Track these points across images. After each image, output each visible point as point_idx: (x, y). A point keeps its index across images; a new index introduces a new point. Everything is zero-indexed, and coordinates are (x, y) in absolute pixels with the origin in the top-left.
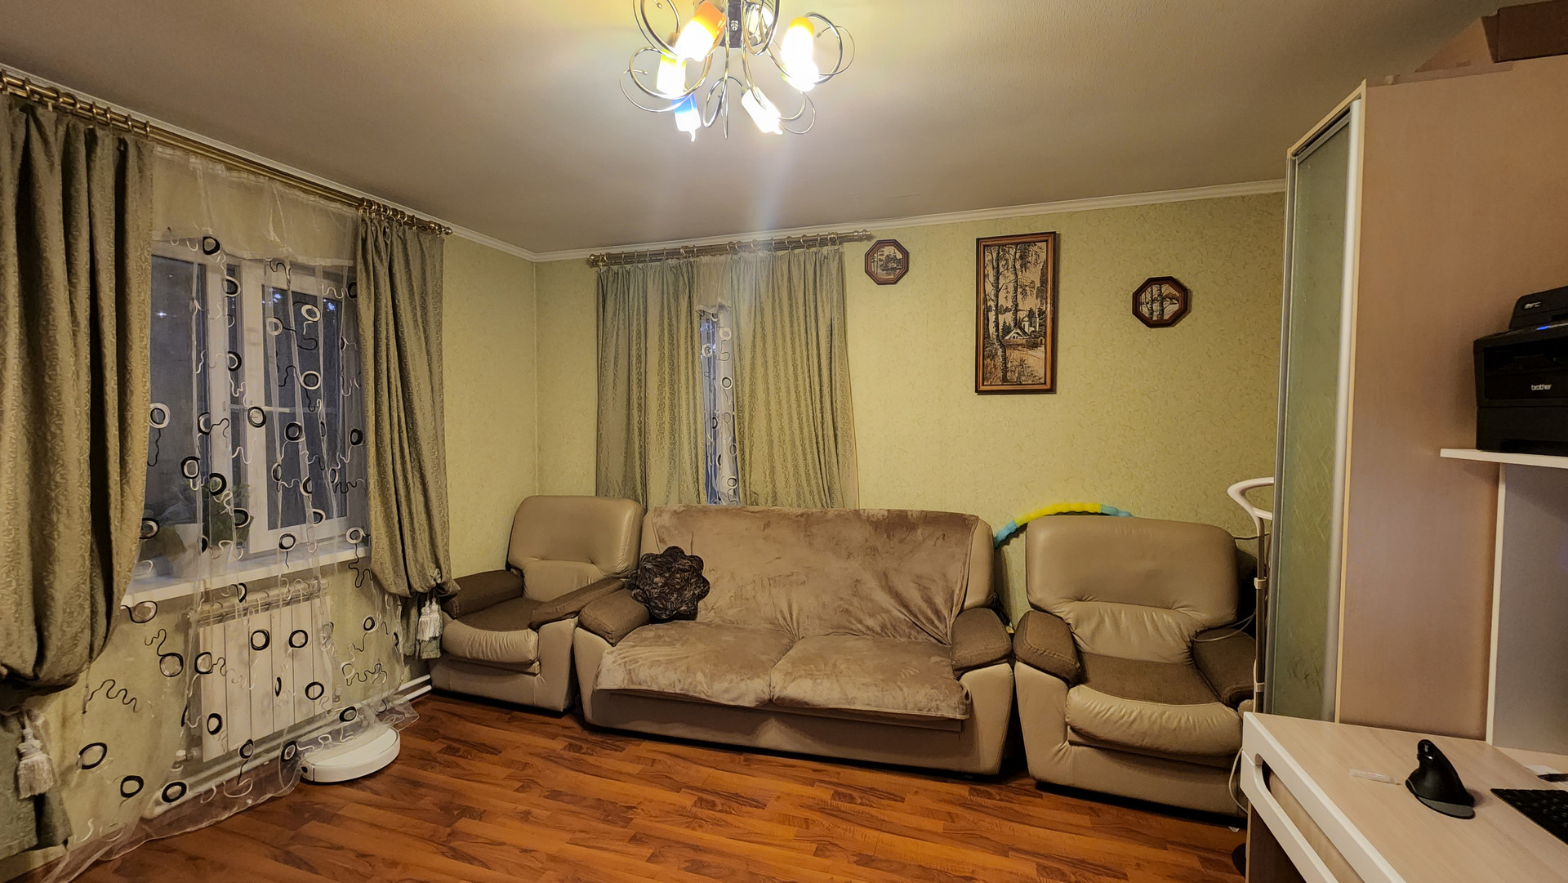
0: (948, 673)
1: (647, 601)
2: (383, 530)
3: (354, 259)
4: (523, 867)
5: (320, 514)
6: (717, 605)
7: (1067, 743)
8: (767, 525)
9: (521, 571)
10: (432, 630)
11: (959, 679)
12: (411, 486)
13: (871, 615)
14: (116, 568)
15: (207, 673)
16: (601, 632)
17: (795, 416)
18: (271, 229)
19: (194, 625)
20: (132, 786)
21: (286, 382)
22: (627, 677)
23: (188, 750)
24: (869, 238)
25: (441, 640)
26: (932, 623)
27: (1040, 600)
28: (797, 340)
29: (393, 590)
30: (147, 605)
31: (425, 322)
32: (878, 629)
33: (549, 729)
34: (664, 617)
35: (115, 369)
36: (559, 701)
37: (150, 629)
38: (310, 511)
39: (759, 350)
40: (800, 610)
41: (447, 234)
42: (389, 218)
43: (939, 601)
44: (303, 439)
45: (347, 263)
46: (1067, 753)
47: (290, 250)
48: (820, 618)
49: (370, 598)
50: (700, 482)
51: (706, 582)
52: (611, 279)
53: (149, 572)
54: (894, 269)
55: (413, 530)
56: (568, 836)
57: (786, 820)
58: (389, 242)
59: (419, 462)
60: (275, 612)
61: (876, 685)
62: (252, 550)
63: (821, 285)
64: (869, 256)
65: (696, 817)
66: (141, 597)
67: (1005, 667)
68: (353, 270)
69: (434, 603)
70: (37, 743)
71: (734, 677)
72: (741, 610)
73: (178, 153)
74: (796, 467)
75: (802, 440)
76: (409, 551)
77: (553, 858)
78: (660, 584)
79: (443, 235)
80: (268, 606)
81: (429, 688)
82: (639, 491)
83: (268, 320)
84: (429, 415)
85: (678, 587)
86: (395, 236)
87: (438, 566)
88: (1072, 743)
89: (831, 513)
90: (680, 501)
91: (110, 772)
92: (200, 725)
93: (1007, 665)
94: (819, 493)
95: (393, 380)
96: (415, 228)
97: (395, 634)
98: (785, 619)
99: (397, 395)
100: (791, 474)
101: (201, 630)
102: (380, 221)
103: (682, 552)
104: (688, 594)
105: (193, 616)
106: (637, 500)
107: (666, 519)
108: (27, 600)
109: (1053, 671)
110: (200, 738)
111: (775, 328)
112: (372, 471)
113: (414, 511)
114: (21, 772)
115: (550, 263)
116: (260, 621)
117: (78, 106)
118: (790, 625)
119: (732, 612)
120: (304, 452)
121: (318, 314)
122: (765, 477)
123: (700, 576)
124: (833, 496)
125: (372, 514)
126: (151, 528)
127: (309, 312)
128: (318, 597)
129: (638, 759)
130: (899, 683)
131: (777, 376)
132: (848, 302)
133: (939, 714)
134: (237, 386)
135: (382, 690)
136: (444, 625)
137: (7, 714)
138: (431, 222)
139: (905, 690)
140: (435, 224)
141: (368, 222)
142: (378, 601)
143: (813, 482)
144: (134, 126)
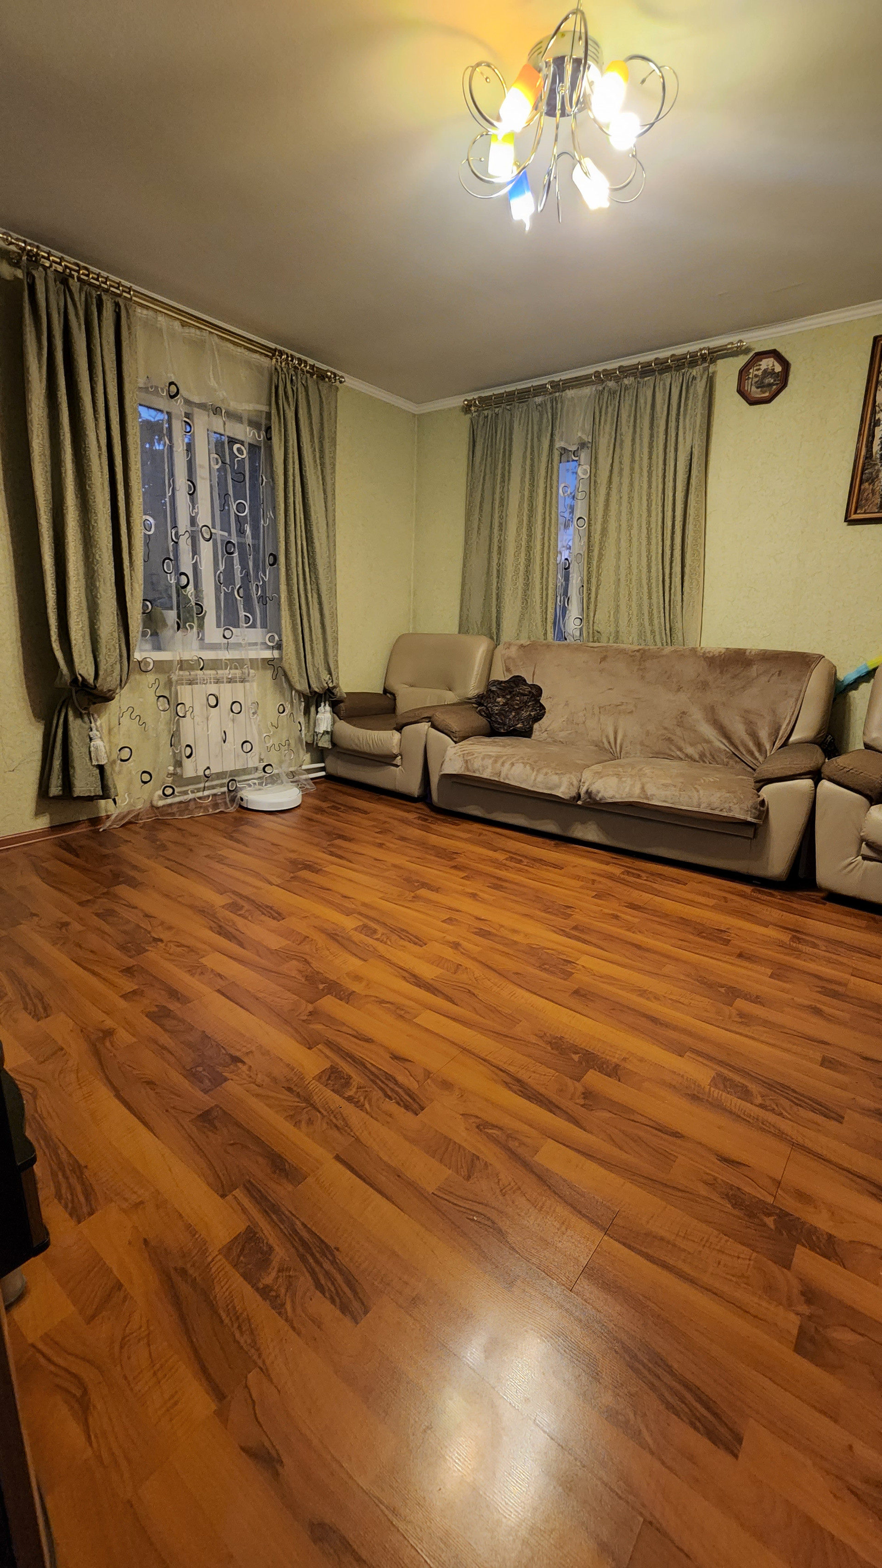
0: (750, 782)
1: (489, 716)
2: (291, 638)
3: (270, 405)
4: (375, 866)
5: (248, 617)
6: (551, 728)
7: (860, 858)
8: (604, 659)
9: (393, 695)
10: (325, 725)
11: (759, 790)
12: (311, 603)
13: (692, 745)
14: (131, 628)
15: (183, 717)
16: (446, 731)
17: (644, 554)
18: (211, 376)
19: (174, 684)
20: (146, 777)
21: (224, 504)
22: (464, 765)
23: (175, 768)
24: (747, 350)
25: (331, 734)
26: (752, 754)
27: (874, 740)
28: (654, 473)
29: (298, 687)
30: (148, 660)
31: (322, 464)
32: (697, 757)
33: (405, 807)
34: (502, 731)
35: (122, 484)
36: (414, 787)
37: (150, 678)
38: (242, 613)
39: (614, 486)
40: (625, 736)
41: (341, 382)
42: (295, 368)
43: (764, 735)
44: (236, 554)
45: (264, 408)
46: (858, 867)
47: (225, 394)
48: (642, 744)
49: (282, 693)
50: (548, 621)
51: (542, 708)
52: (481, 423)
53: (148, 646)
54: (770, 385)
55: (311, 640)
56: (408, 858)
57: (578, 878)
58: (295, 389)
59: (317, 585)
60: (222, 685)
61: (675, 786)
62: (206, 641)
63: (686, 410)
64: (743, 373)
65: (505, 865)
66: (145, 655)
67: (806, 783)
68: (269, 415)
69: (327, 705)
70: (98, 733)
71: (549, 771)
72: (570, 734)
73: (151, 313)
74: (640, 606)
75: (649, 579)
76: (309, 657)
77: (394, 866)
78: (501, 703)
79: (338, 383)
80: (218, 681)
81: (323, 773)
82: (494, 630)
83: (212, 456)
84: (324, 545)
85: (516, 707)
86: (300, 383)
87: (330, 674)
88: (865, 858)
89: (668, 649)
90: (529, 638)
91: (134, 767)
92: (180, 751)
93: (811, 780)
94: (661, 634)
95: (297, 512)
96: (315, 377)
97: (299, 723)
98: (609, 743)
99: (301, 526)
100: (635, 613)
101: (179, 687)
102: (288, 369)
103: (525, 681)
104: (524, 714)
105: (174, 678)
106: (492, 638)
107: (513, 652)
108: (88, 638)
109: (856, 787)
110: (181, 762)
111: (633, 461)
112: (283, 587)
113: (312, 625)
114: (92, 749)
115: (430, 413)
116: (213, 688)
117: (91, 276)
118: (614, 749)
119: (562, 734)
120: (237, 567)
121: (245, 452)
122: (609, 617)
123: (538, 702)
124: (673, 635)
125: (283, 622)
126: (147, 606)
127: (239, 450)
128: (248, 681)
129: (470, 832)
130: (696, 786)
131: (631, 513)
132: (715, 428)
133: (731, 814)
134: (194, 508)
135: (290, 766)
136: (334, 723)
137: (84, 712)
138: (328, 371)
139: (701, 792)
140: (331, 372)
141: (280, 371)
142: (287, 693)
143: (656, 622)
144: (123, 291)
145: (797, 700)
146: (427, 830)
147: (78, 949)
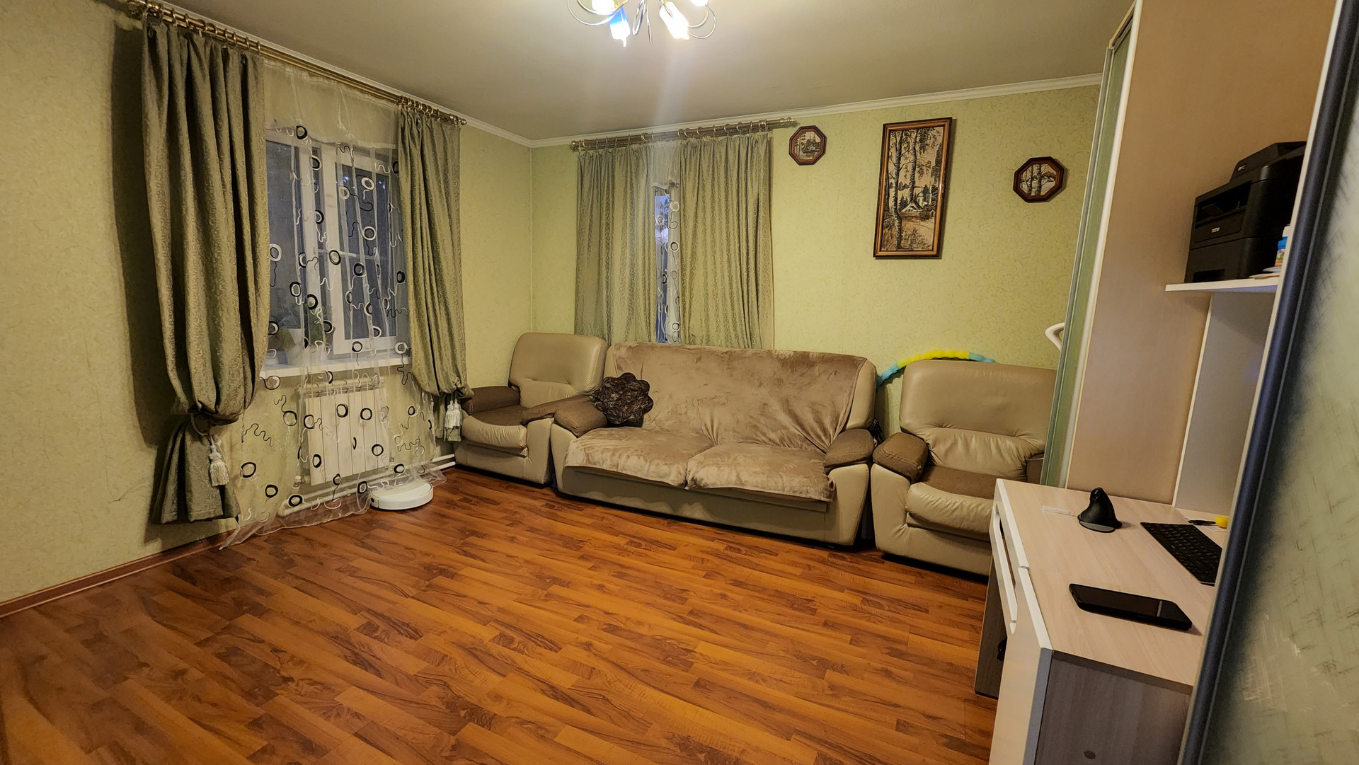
0: (821, 469)
1: (605, 410)
2: (420, 346)
3: (397, 144)
4: (508, 564)
5: (378, 330)
6: (659, 417)
7: (906, 525)
8: (699, 359)
9: (518, 387)
10: (455, 421)
11: (828, 474)
12: (438, 315)
13: (773, 431)
14: (256, 350)
15: (311, 428)
16: (569, 428)
17: (726, 274)
18: (340, 120)
19: (302, 397)
20: (271, 491)
21: (353, 234)
22: (586, 458)
23: (302, 476)
24: (794, 124)
25: (460, 429)
26: (819, 438)
27: (907, 425)
28: (730, 212)
29: (428, 389)
30: (274, 378)
31: (447, 194)
32: (778, 441)
33: (531, 494)
34: (617, 423)
35: (248, 218)
36: (541, 477)
37: (277, 394)
38: (371, 327)
39: (700, 219)
40: (720, 424)
41: (462, 124)
42: (421, 112)
43: (827, 422)
44: (365, 275)
45: (391, 146)
46: (904, 534)
47: (353, 136)
48: (734, 431)
49: (412, 393)
50: (652, 325)
51: (650, 400)
52: (588, 161)
53: (273, 361)
54: (813, 151)
55: (440, 348)
56: (539, 552)
57: (690, 558)
58: (420, 130)
59: (445, 298)
60: (351, 394)
61: (763, 474)
62: (335, 352)
63: (752, 165)
64: (793, 140)
65: (626, 550)
66: (271, 373)
67: (863, 467)
68: (395, 152)
69: (456, 402)
70: (218, 454)
71: (660, 462)
72: (675, 422)
73: (279, 64)
74: (726, 316)
75: (731, 293)
76: (438, 362)
77: (527, 562)
78: (615, 399)
79: (460, 125)
80: (346, 390)
81: (453, 463)
82: (606, 332)
83: (340, 188)
84: (451, 263)
85: (628, 401)
86: (425, 126)
87: (459, 376)
88: (910, 525)
89: (750, 352)
90: (636, 339)
91: (259, 482)
92: (309, 460)
93: (866, 465)
94: (743, 337)
95: (424, 236)
96: (439, 120)
97: (429, 421)
98: (708, 430)
99: (428, 247)
100: (722, 321)
101: (306, 400)
102: (414, 114)
103: (634, 377)
104: (636, 407)
105: (301, 391)
106: (604, 339)
107: (623, 352)
108: (209, 364)
109: (900, 471)
110: (309, 470)
111: (713, 201)
112: (412, 302)
113: (440, 333)
114: (212, 470)
115: (543, 148)
116: (342, 398)
117: (217, 32)
118: (711, 433)
119: (668, 423)
120: (366, 285)
121: (373, 184)
122: (701, 323)
123: (646, 395)
124: (753, 339)
125: (412, 333)
126: (274, 329)
127: (366, 182)
128: (378, 388)
129: (592, 516)
130: (780, 473)
131: (714, 241)
132: (774, 181)
133: (808, 496)
134: (322, 235)
135: (421, 460)
136: (463, 418)
137: (202, 434)
138: (450, 115)
139: (784, 477)
140: (454, 116)
141: (405, 114)
142: (417, 396)
143: (738, 328)
144: (250, 45)
145: (850, 394)
146: (553, 517)
147: (197, 704)
